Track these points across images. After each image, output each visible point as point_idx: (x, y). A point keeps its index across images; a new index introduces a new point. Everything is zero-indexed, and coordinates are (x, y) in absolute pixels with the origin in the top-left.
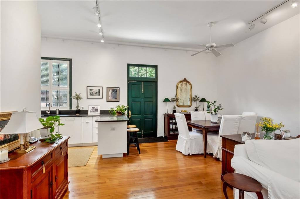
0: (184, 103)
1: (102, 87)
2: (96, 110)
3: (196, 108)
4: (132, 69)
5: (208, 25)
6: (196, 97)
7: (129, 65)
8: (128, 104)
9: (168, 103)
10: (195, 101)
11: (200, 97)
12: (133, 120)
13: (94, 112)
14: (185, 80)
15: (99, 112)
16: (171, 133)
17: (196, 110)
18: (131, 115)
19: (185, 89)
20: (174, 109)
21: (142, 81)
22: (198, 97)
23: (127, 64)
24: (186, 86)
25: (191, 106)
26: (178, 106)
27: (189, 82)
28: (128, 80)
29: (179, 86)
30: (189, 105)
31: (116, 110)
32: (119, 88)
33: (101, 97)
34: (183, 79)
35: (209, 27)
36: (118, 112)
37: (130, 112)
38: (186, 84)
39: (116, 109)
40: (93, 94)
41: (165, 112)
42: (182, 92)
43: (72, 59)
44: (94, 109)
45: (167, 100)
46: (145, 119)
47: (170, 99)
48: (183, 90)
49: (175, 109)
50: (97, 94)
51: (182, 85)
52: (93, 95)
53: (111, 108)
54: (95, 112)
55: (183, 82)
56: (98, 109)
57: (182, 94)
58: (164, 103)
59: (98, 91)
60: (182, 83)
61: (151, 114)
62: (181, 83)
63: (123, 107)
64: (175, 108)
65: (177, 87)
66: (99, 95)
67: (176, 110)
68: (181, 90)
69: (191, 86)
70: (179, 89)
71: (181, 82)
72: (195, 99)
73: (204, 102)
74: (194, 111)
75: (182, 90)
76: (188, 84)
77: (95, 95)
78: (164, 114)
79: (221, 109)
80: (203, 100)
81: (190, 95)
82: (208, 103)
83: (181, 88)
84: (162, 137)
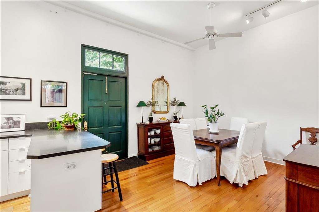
0: (161, 109)
1: (31, 79)
2: (17, 124)
4: (89, 54)
5: (208, 6)
6: (175, 100)
7: (84, 47)
8: (83, 112)
9: (144, 108)
10: (173, 106)
11: (179, 100)
13: (10, 127)
14: (162, 79)
15: (22, 127)
17: (174, 116)
18: (88, 127)
19: (162, 90)
20: (150, 117)
21: (106, 75)
22: (176, 101)
23: (82, 45)
24: (163, 87)
25: (169, 111)
26: (155, 112)
27: (166, 82)
28: (83, 71)
29: (156, 85)
30: (166, 110)
31: (60, 122)
32: (67, 83)
33: (27, 97)
34: (160, 77)
35: (209, 8)
36: (67, 126)
37: (86, 123)
38: (163, 84)
40: (7, 92)
41: (139, 121)
42: (159, 94)
44: (11, 121)
45: (141, 104)
46: (110, 134)
47: (146, 102)
48: (160, 91)
49: (152, 117)
50: (19, 92)
51: (158, 84)
52: (9, 94)
53: (51, 119)
54: (14, 128)
55: (160, 81)
56: (19, 122)
57: (159, 96)
58: (137, 108)
59: (21, 85)
60: (159, 82)
61: (120, 125)
62: (157, 82)
63: (75, 116)
64: (151, 115)
65: (153, 87)
66: (24, 94)
67: (153, 118)
68: (157, 91)
69: (169, 86)
71: (158, 80)
72: (174, 103)
73: (182, 107)
74: (173, 118)
75: (159, 91)
77: (13, 94)
78: (139, 123)
79: (222, 115)
80: (182, 104)
81: (168, 97)
82: (205, 107)
83: (157, 88)
84: (135, 157)
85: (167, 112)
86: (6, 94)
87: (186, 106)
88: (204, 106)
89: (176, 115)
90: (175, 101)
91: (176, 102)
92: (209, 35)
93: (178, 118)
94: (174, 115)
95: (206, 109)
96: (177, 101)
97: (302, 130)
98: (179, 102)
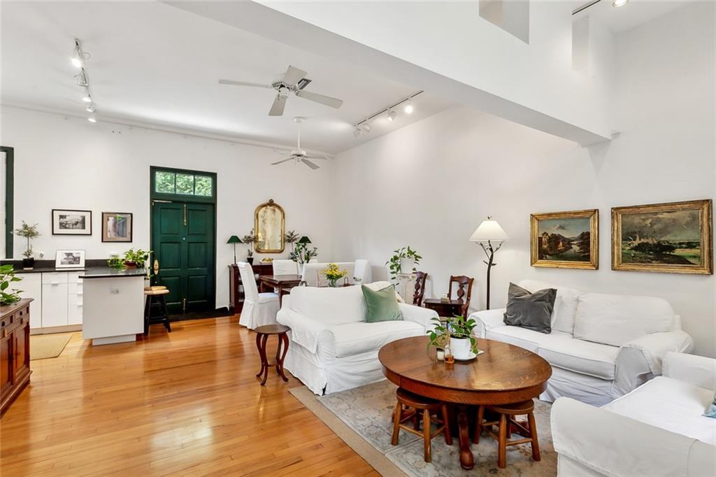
0: (269, 246)
1: (91, 212)
2: (76, 260)
3: (292, 254)
4: (160, 177)
6: (292, 234)
7: (154, 170)
8: (153, 247)
9: (238, 245)
11: (299, 234)
12: (163, 279)
13: (70, 263)
14: (271, 203)
15: (82, 264)
18: (160, 268)
19: (273, 219)
20: (249, 257)
21: (183, 203)
23: (151, 167)
24: (274, 215)
25: (283, 251)
26: (258, 251)
27: (279, 207)
28: (152, 199)
29: (261, 213)
30: (279, 248)
31: (123, 260)
32: (131, 214)
33: (87, 231)
34: (268, 201)
36: (127, 263)
37: (156, 263)
38: (274, 210)
39: (123, 257)
40: (67, 226)
41: (231, 262)
42: (266, 225)
43: (13, 149)
44: (71, 257)
45: (234, 240)
46: (191, 277)
47: (241, 237)
48: (268, 222)
49: (252, 257)
50: (79, 225)
51: (265, 212)
52: (69, 228)
53: (113, 256)
54: (73, 264)
55: (268, 207)
56: (79, 258)
57: (265, 228)
58: (229, 245)
59: (81, 219)
60: (267, 209)
61: (203, 267)
62: (264, 208)
63: (141, 253)
64: (251, 254)
65: (257, 216)
66: (84, 228)
68: (263, 221)
69: (284, 214)
70: (260, 219)
71: (264, 206)
72: (289, 239)
73: (307, 243)
74: (287, 259)
75: (266, 221)
76: (277, 209)
77: (73, 228)
78: (230, 265)
80: (305, 240)
81: (282, 230)
83: (263, 217)
84: (226, 308)
85: (280, 251)
86: (66, 228)
87: (311, 242)
91: (292, 237)
96: (297, 236)
98: (300, 237)
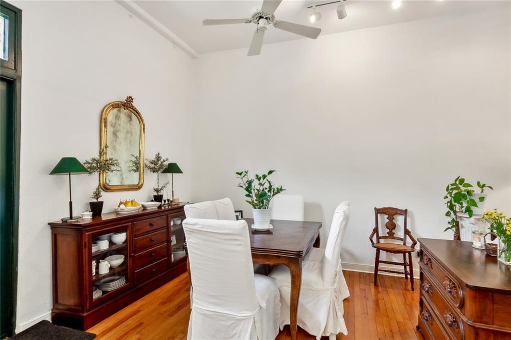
0: (123, 179)
3: (157, 191)
9: (75, 177)
10: (154, 172)
11: (167, 160)
14: (127, 104)
16: (97, 295)
17: (155, 196)
19: (128, 132)
20: (95, 201)
22: (162, 160)
24: (130, 124)
25: (142, 184)
26: (107, 188)
27: (137, 113)
29: (111, 116)
30: (136, 182)
34: (123, 100)
38: (130, 117)
42: (118, 141)
45: (67, 166)
47: (82, 160)
48: (121, 135)
49: (100, 200)
51: (117, 117)
55: (122, 109)
57: (117, 146)
60: (119, 111)
62: (116, 110)
64: (97, 195)
65: (104, 121)
67: (102, 203)
68: (115, 134)
69: (144, 125)
70: (110, 129)
71: (116, 105)
72: (156, 167)
73: (174, 174)
74: (152, 201)
75: (118, 134)
76: (134, 117)
79: (278, 192)
80: (173, 168)
81: (140, 151)
82: (243, 175)
83: (114, 126)
84: (44, 322)
85: (138, 187)
87: (182, 172)
88: (240, 174)
89: (160, 194)
90: (158, 160)
91: (160, 163)
92: (261, 17)
93: (165, 201)
94: (156, 194)
95: (245, 179)
96: (164, 161)
97: (378, 211)
98: (166, 163)
